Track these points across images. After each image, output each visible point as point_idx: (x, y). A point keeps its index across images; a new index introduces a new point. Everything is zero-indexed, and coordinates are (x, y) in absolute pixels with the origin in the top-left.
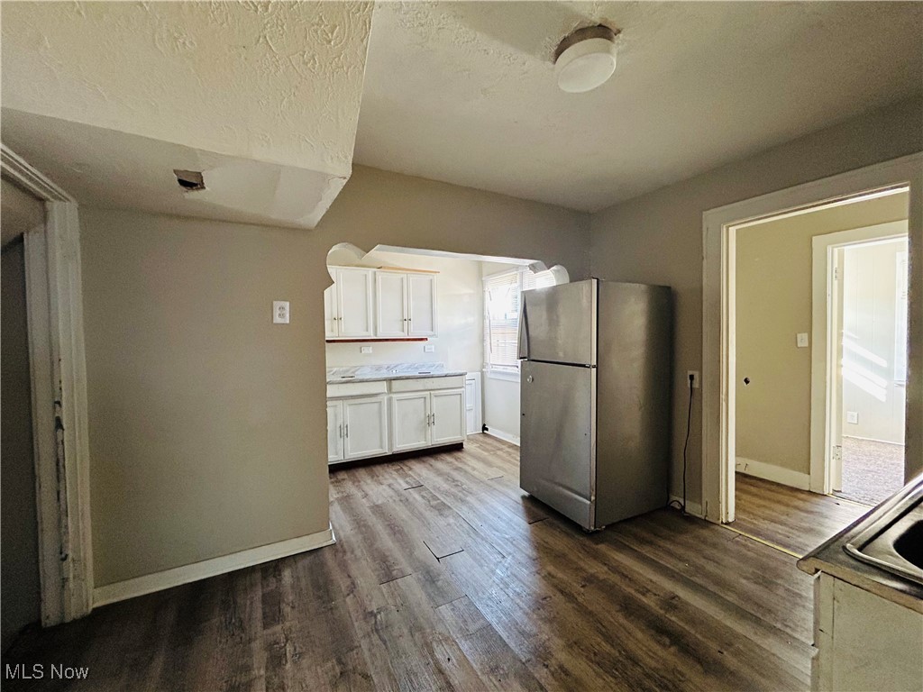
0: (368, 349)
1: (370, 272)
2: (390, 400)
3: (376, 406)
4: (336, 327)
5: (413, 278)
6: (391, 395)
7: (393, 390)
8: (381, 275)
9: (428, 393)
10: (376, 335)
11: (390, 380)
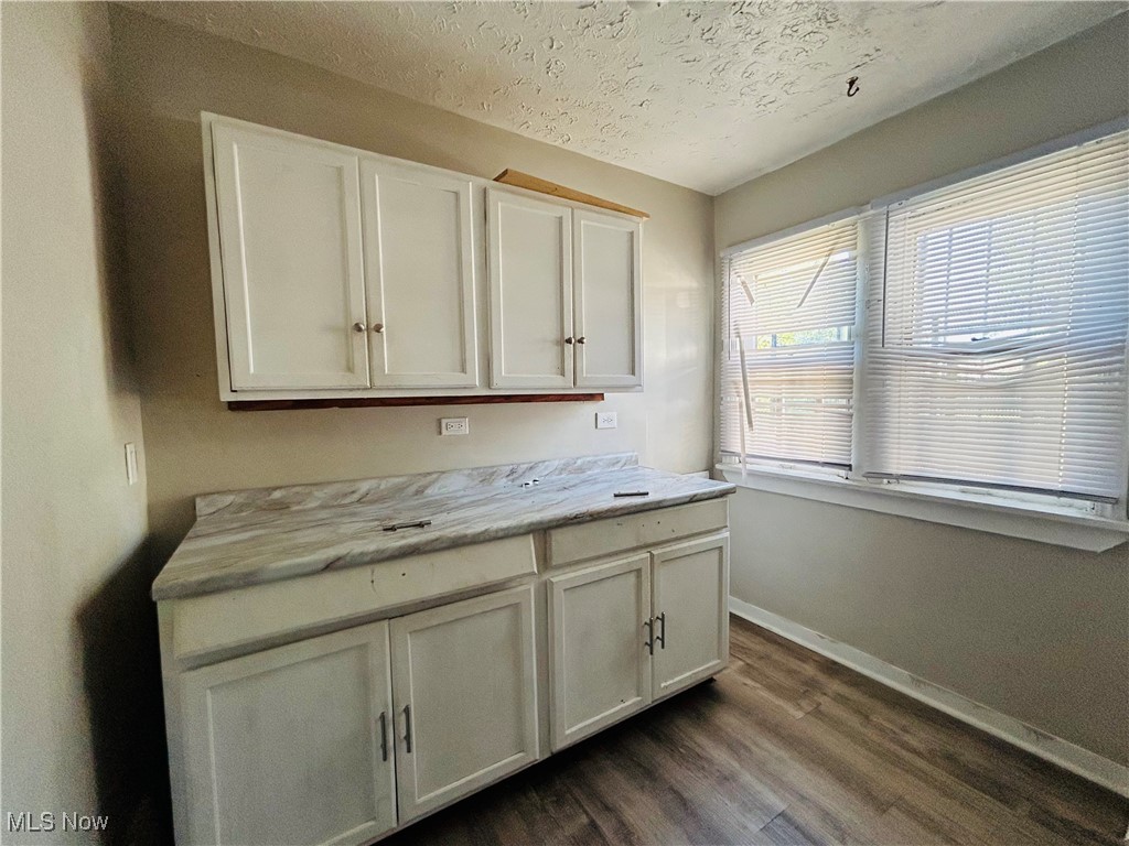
0: (459, 425)
1: (470, 187)
2: (545, 592)
3: (503, 617)
4: (361, 355)
5: (588, 220)
6: (546, 577)
7: (556, 561)
8: (504, 203)
9: (644, 555)
10: (489, 385)
11: (542, 531)
